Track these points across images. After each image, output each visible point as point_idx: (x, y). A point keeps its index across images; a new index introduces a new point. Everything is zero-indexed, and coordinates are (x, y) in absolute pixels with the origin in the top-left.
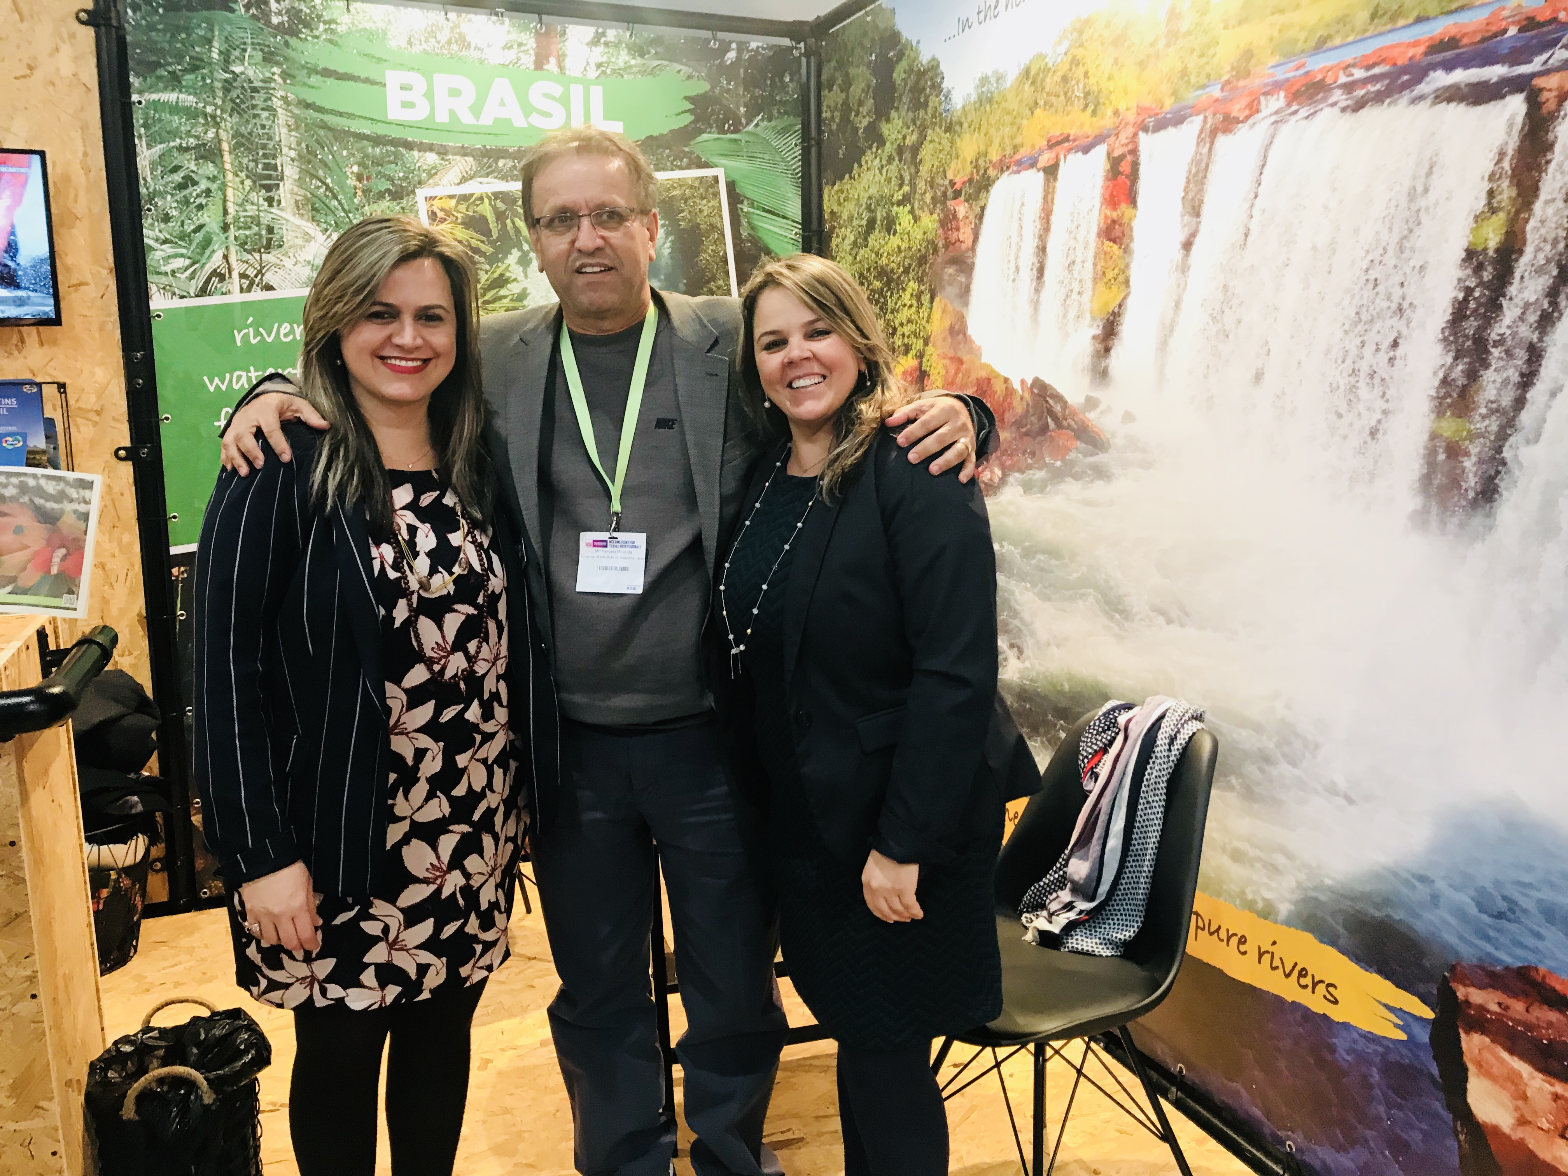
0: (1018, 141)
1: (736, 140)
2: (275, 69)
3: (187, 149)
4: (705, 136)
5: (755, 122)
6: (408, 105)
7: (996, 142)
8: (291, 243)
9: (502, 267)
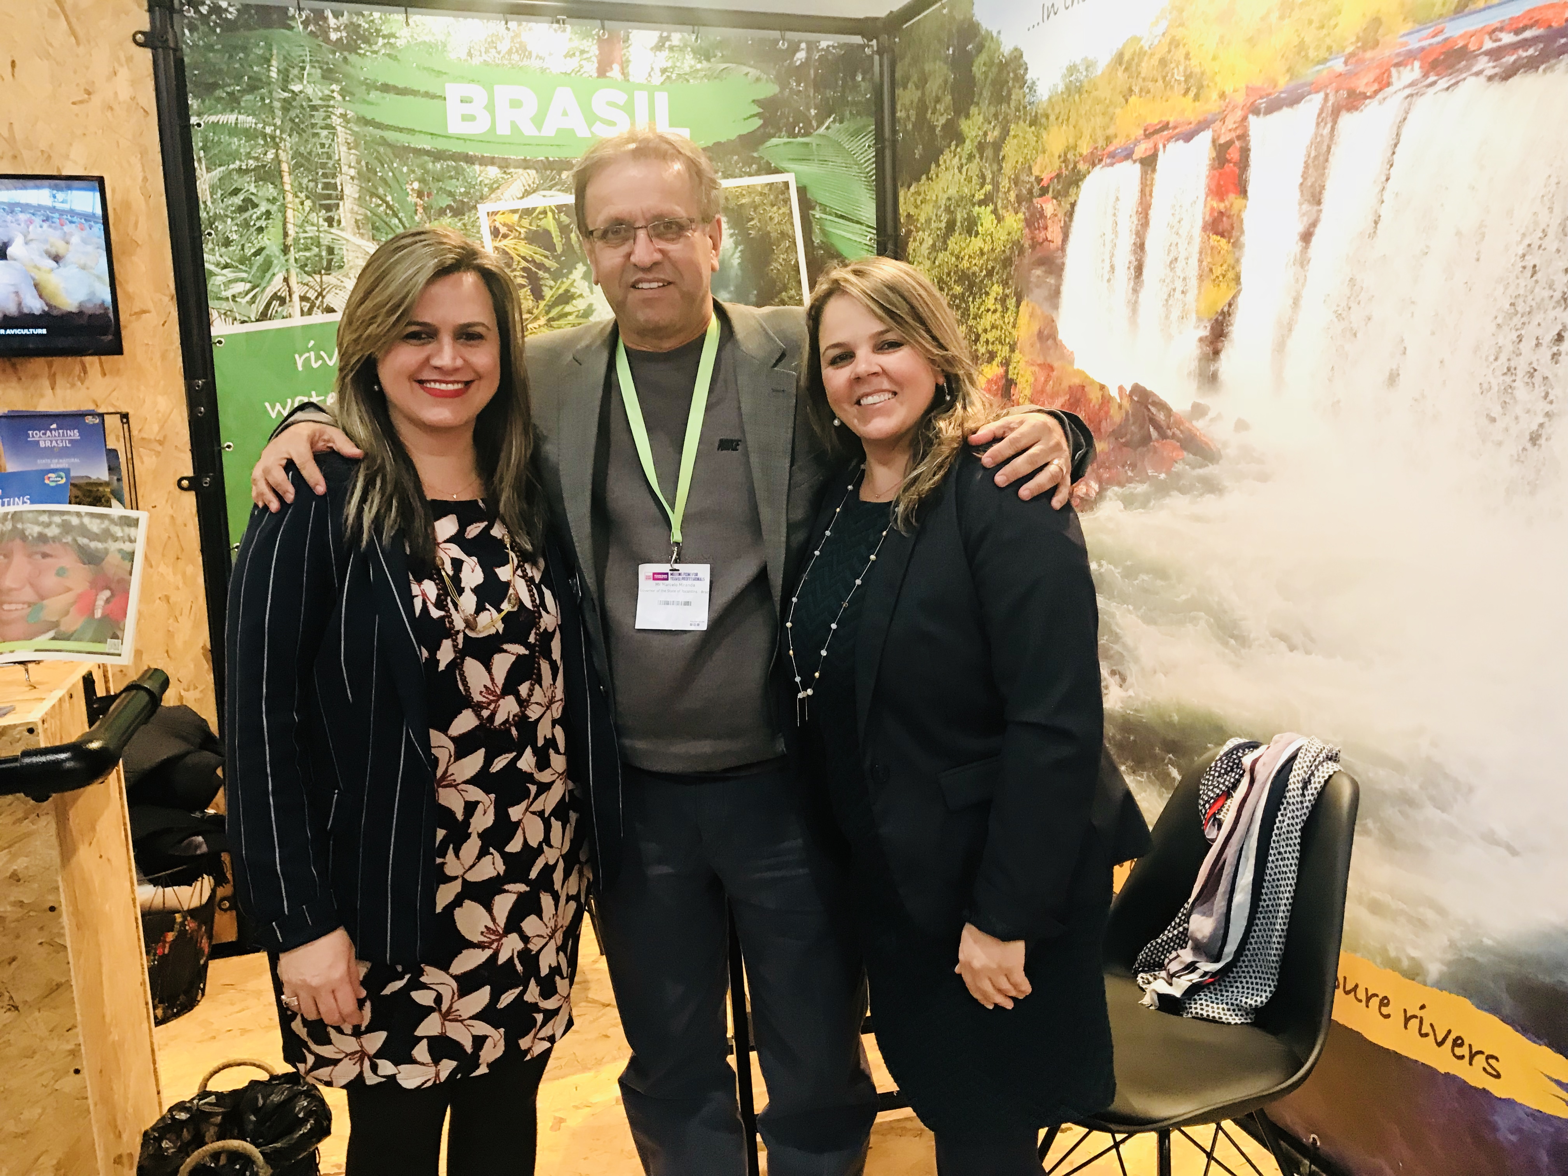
0: (1111, 131)
1: (807, 144)
2: (334, 87)
3: (247, 171)
4: (774, 141)
5: (826, 124)
6: (468, 118)
7: (1087, 133)
8: (351, 264)
9: (567, 282)
